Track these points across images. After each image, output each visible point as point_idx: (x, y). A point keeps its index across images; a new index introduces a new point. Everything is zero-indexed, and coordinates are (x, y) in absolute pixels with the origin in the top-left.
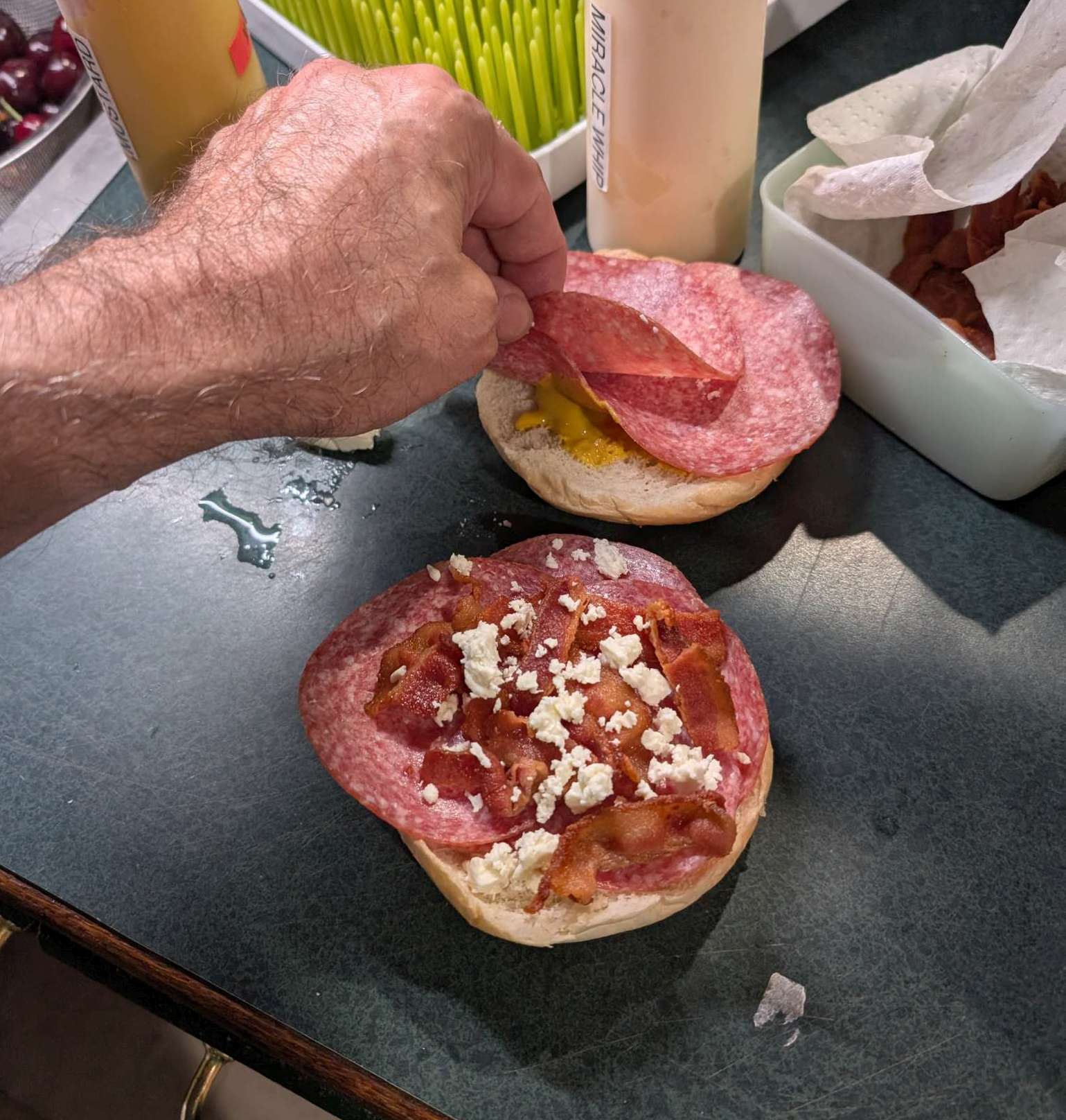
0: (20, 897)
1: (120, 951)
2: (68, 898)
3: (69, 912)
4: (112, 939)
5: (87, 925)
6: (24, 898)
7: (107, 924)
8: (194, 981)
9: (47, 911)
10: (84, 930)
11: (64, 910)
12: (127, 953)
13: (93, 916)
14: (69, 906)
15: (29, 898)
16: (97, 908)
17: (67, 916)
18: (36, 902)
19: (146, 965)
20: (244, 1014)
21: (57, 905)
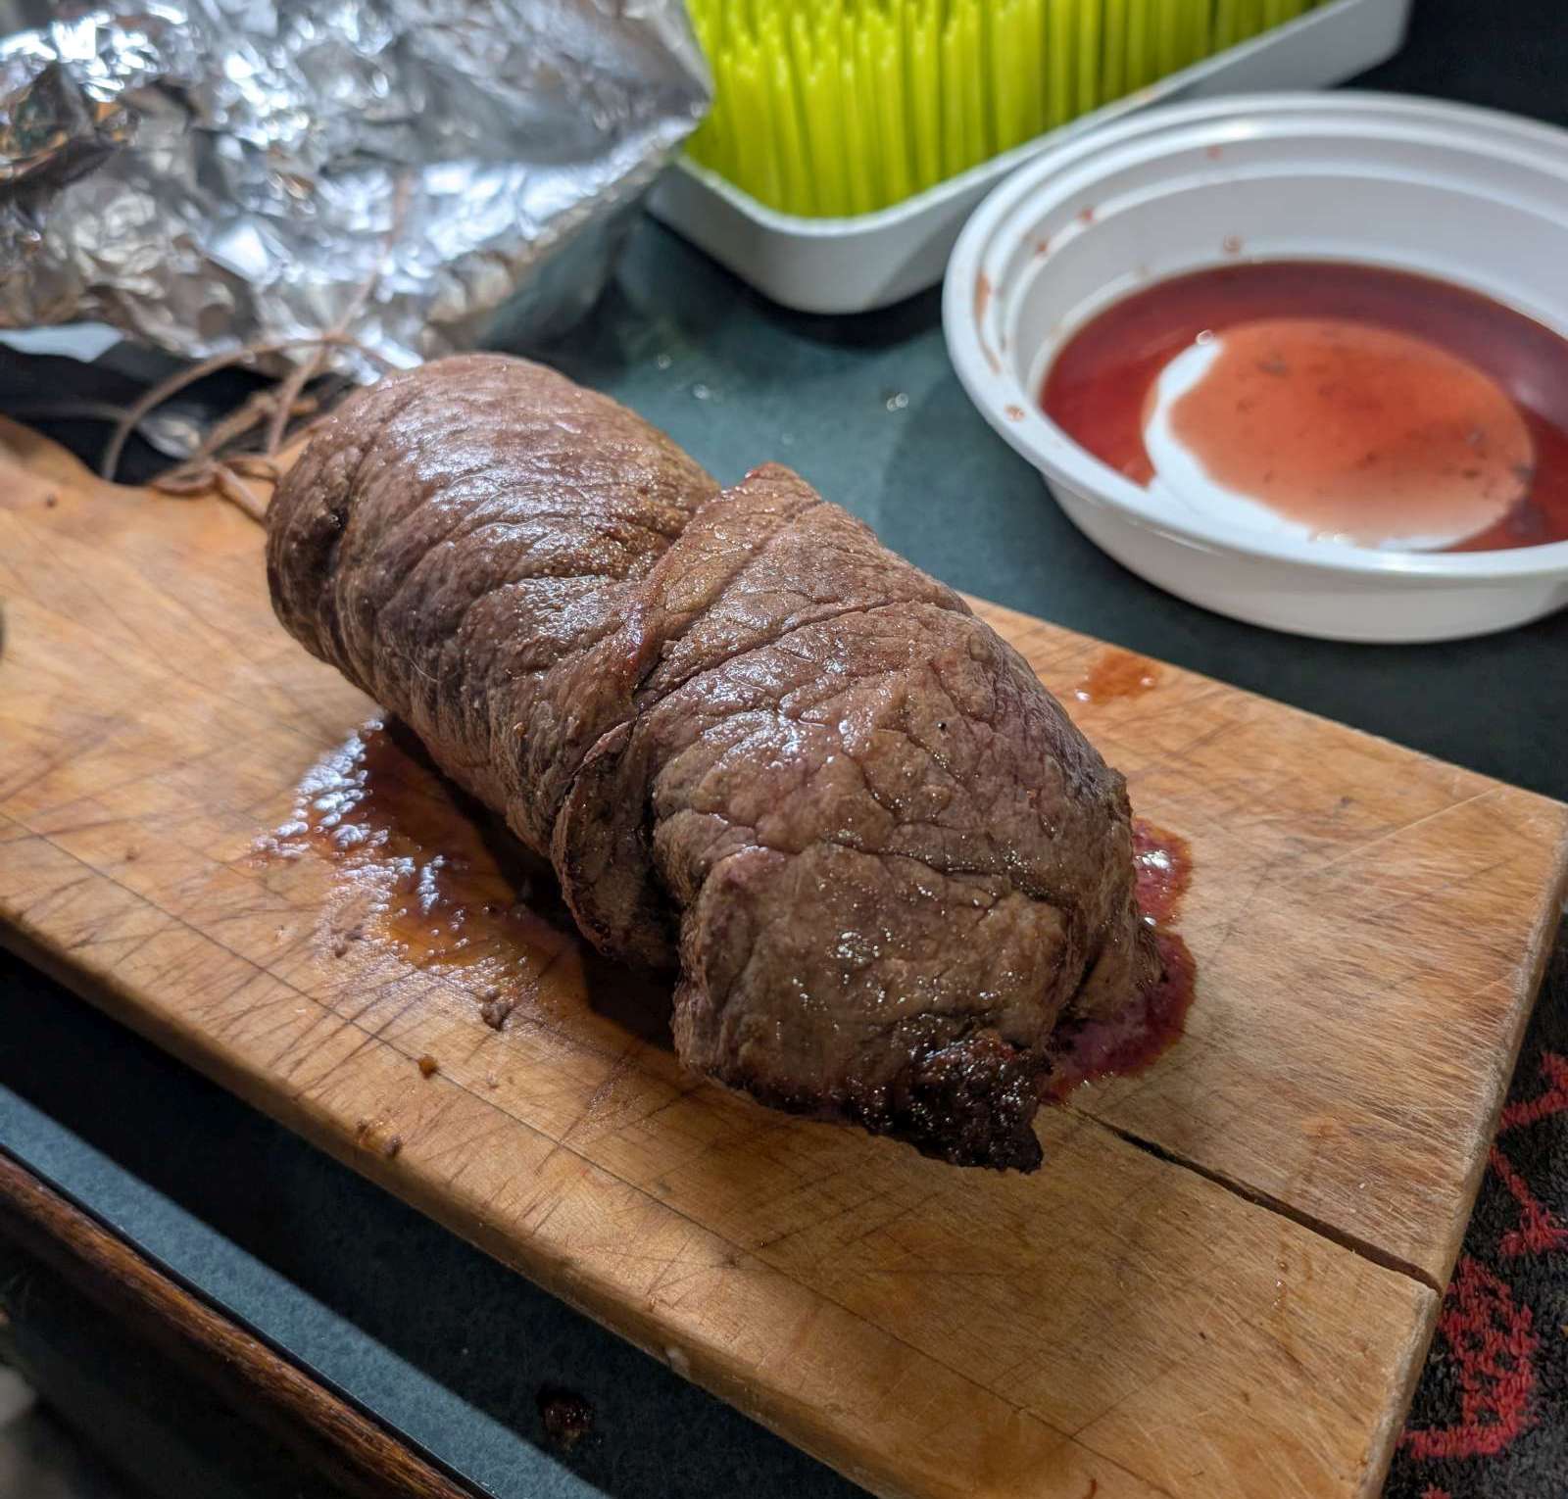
4: (136, 1263)
7: (133, 1237)
11: (69, 1212)
13: (113, 1222)
14: (79, 1206)
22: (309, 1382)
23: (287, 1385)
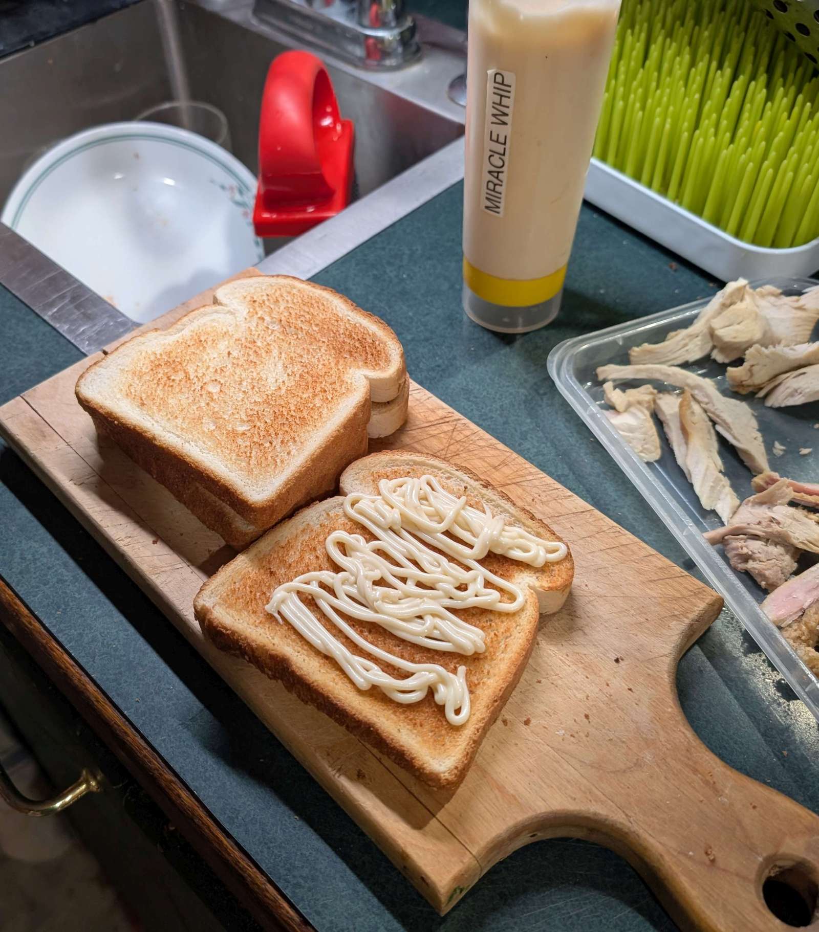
0: (139, 754)
1: (203, 823)
2: (177, 768)
3: (174, 779)
4: (202, 813)
5: (184, 794)
6: (141, 756)
8: (255, 870)
9: (156, 772)
10: (179, 796)
12: (208, 827)
15: (145, 756)
16: (197, 784)
17: (171, 781)
18: (150, 762)
19: (220, 843)
20: (288, 912)
21: (166, 770)
22: (279, 897)
23: (268, 895)
